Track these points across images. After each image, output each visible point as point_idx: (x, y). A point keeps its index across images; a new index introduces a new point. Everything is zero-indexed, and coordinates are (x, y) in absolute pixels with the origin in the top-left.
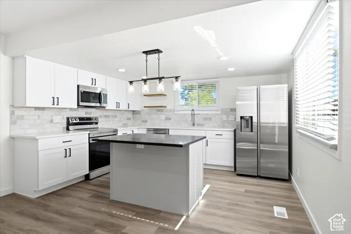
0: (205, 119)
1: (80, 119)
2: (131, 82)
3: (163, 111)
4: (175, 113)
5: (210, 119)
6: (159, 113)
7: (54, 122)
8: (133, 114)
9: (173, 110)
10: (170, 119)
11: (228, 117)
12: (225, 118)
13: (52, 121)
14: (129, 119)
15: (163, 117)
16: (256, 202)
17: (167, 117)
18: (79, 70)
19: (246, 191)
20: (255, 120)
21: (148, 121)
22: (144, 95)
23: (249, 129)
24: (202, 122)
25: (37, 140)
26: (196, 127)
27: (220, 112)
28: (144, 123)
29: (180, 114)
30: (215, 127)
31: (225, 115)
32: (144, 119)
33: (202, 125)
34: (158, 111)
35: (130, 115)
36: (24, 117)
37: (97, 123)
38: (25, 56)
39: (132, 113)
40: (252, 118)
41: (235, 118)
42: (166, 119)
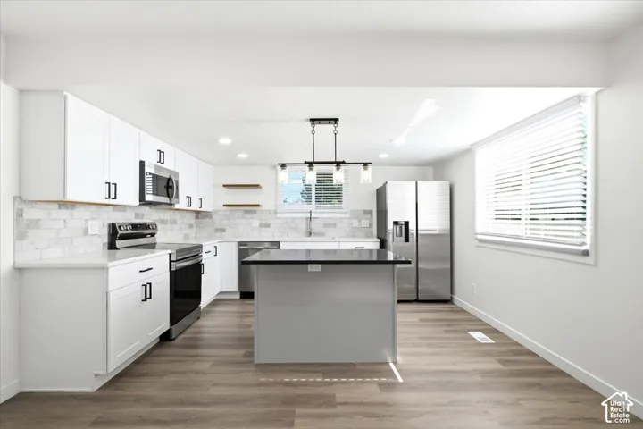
0: (327, 225)
1: (135, 226)
2: (283, 166)
3: (255, 212)
4: (278, 215)
5: (335, 225)
6: (248, 216)
7: (90, 233)
8: (197, 218)
9: (276, 212)
10: (268, 226)
11: (360, 222)
12: (355, 223)
13: (86, 232)
14: (191, 226)
15: (256, 223)
16: (446, 331)
17: (263, 222)
18: (142, 132)
19: (421, 320)
20: (412, 227)
21: (228, 230)
22: (224, 186)
23: (403, 238)
24: (323, 230)
25: (108, 269)
26: (313, 238)
27: (347, 216)
28: (218, 234)
29: (286, 219)
30: (341, 237)
31: (355, 218)
32: (219, 227)
33: (323, 235)
34: (246, 212)
35: (191, 219)
36: (40, 222)
37: (153, 235)
38: (65, 93)
39: (194, 215)
40: (407, 223)
41: (371, 225)
42: (261, 225)
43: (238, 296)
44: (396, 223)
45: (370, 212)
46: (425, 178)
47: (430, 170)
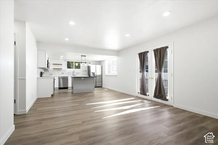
0: (77, 73)
3: (60, 70)
6: (59, 71)
9: (65, 70)
12: (83, 73)
20: (95, 74)
21: (53, 74)
22: (53, 64)
23: (93, 75)
38: (46, 51)
40: (94, 73)
41: (86, 73)
42: (62, 73)
43: (58, 89)
44: (92, 73)
45: (86, 71)
46: (97, 64)
47: (98, 63)
